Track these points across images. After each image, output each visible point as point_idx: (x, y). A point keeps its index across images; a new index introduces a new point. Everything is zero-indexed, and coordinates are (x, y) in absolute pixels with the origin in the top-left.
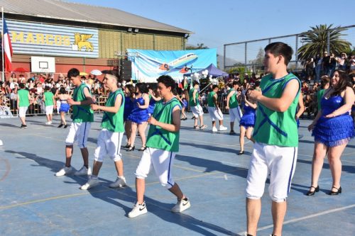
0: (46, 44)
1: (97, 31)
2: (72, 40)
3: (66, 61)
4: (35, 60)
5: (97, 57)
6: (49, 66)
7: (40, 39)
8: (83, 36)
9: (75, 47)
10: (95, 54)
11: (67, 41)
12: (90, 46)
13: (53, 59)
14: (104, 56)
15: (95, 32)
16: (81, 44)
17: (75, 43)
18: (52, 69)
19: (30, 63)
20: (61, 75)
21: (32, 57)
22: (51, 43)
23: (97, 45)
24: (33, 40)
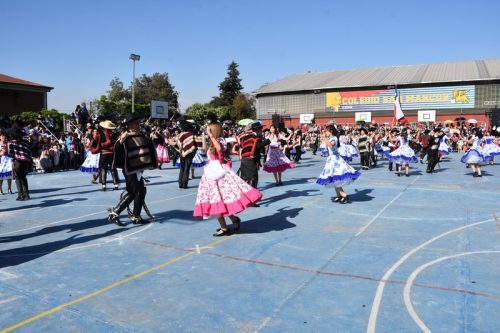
0: (430, 101)
2: (450, 96)
4: (420, 114)
5: (473, 107)
6: (431, 117)
7: (426, 98)
8: (460, 92)
9: (453, 101)
10: (471, 105)
11: (446, 97)
12: (466, 99)
13: (434, 112)
14: (479, 107)
15: (473, 86)
16: (459, 98)
17: (453, 98)
18: (433, 119)
19: (417, 115)
22: (433, 100)
23: (473, 98)
24: (420, 99)
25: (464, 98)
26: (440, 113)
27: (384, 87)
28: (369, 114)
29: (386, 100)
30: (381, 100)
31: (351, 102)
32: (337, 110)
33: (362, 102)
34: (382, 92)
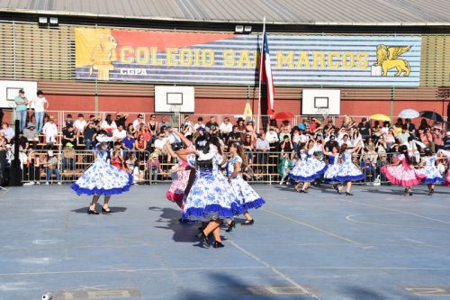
0: (328, 69)
1: (420, 38)
2: (371, 59)
3: (359, 95)
4: (308, 95)
5: (418, 84)
6: (331, 103)
7: (318, 60)
8: (391, 50)
9: (376, 71)
10: (414, 80)
11: (363, 61)
12: (403, 67)
13: (335, 96)
14: (431, 84)
15: (416, 41)
16: (388, 64)
17: (377, 63)
18: (335, 108)
19: (301, 100)
20: (348, 119)
21: (305, 91)
22: (335, 66)
23: (418, 64)
24: (307, 62)
25: (400, 63)
26: (350, 97)
27: (229, 27)
28: (189, 93)
29: (229, 60)
30: (219, 59)
31: (143, 56)
32: (106, 78)
33: (171, 60)
34: (222, 36)
